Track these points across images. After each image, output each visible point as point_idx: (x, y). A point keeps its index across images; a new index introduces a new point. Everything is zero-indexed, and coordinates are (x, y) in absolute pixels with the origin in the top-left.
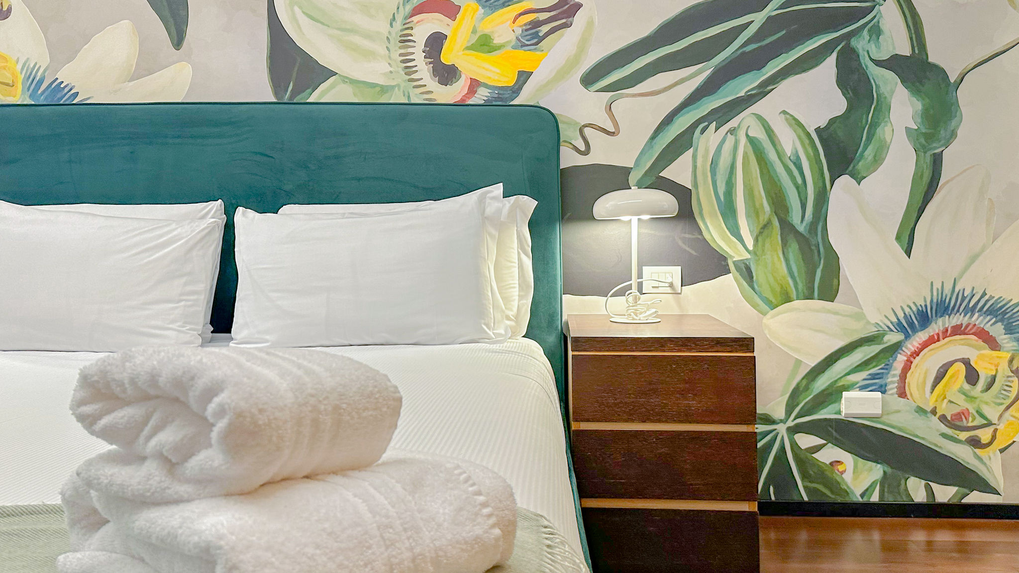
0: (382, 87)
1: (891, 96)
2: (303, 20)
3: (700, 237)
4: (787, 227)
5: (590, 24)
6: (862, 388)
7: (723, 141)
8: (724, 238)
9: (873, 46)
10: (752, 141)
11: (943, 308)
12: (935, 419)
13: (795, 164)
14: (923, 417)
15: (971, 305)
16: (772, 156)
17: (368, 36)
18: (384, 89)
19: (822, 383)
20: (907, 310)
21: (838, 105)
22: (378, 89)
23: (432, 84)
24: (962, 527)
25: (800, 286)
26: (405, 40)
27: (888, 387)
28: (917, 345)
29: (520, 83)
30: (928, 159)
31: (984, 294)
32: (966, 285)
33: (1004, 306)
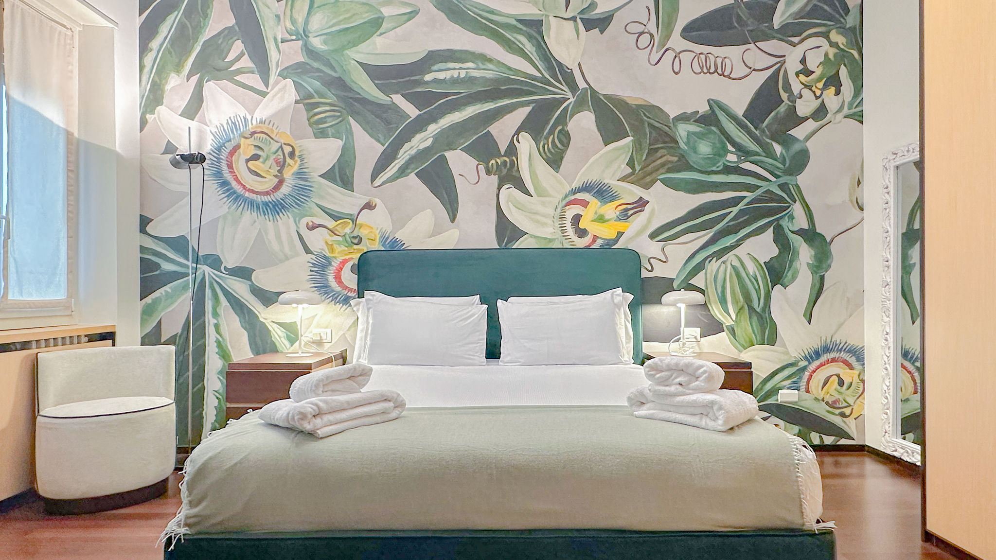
0: (549, 239)
1: (799, 248)
2: (513, 209)
3: (709, 313)
4: (751, 308)
5: (653, 210)
6: (788, 388)
7: (720, 267)
8: (722, 314)
9: (790, 224)
10: (733, 267)
11: (827, 349)
12: (824, 403)
13: (754, 279)
14: (818, 402)
15: (840, 348)
16: (744, 274)
17: (544, 216)
18: (550, 240)
19: (769, 386)
20: (810, 350)
21: (775, 251)
22: (548, 240)
23: (574, 238)
24: (838, 455)
25: (758, 338)
26: (562, 218)
27: (801, 388)
28: (814, 367)
29: (618, 237)
30: (817, 277)
31: (846, 343)
32: (837, 338)
33: (855, 348)
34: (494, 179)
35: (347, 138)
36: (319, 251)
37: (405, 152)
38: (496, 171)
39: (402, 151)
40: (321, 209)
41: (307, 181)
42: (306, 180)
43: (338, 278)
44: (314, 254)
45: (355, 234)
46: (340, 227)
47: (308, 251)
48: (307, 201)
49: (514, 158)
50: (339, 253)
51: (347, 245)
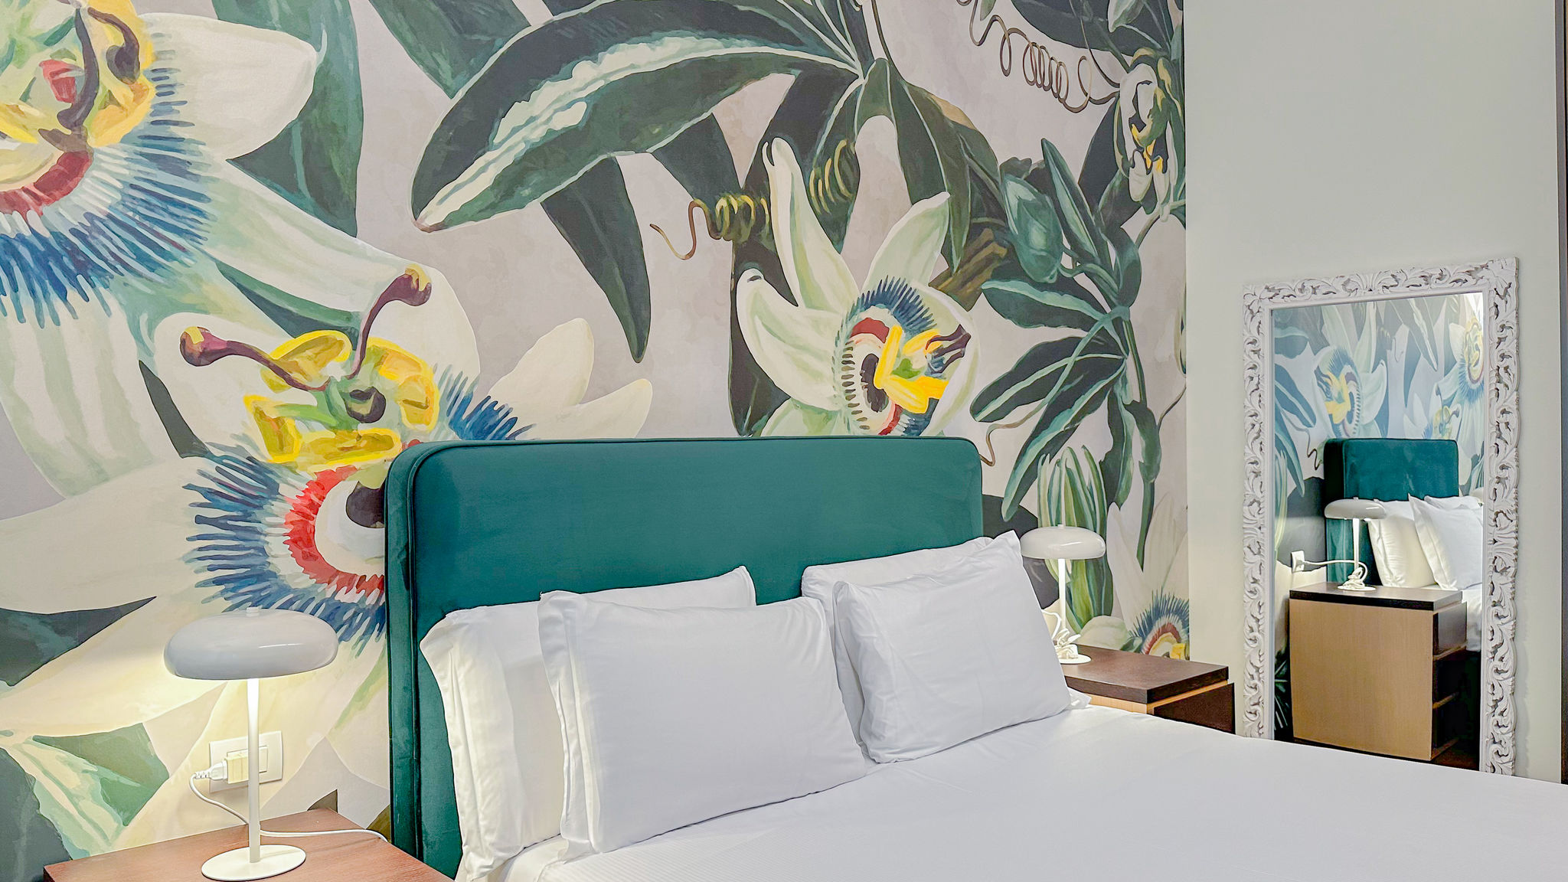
0: (827, 412)
1: (1132, 435)
2: (762, 333)
5: (976, 356)
7: (1054, 471)
9: (1124, 392)
10: (1068, 471)
11: (1157, 612)
13: (1089, 489)
15: (1169, 608)
16: (1078, 483)
20: (1143, 617)
21: (1109, 441)
23: (867, 411)
26: (847, 362)
28: (1148, 646)
29: (931, 410)
30: (1149, 488)
31: (1173, 598)
32: (1166, 591)
33: (1181, 606)
34: (725, 249)
35: (334, 43)
36: (233, 443)
37: (515, 130)
38: (728, 232)
39: (505, 126)
40: (240, 287)
41: (183, 174)
42: (180, 168)
43: (302, 541)
44: (211, 457)
45: (362, 383)
46: (309, 358)
47: (185, 441)
48: (183, 249)
49: (763, 202)
50: (304, 450)
51: (334, 422)
